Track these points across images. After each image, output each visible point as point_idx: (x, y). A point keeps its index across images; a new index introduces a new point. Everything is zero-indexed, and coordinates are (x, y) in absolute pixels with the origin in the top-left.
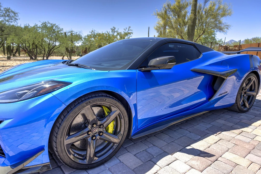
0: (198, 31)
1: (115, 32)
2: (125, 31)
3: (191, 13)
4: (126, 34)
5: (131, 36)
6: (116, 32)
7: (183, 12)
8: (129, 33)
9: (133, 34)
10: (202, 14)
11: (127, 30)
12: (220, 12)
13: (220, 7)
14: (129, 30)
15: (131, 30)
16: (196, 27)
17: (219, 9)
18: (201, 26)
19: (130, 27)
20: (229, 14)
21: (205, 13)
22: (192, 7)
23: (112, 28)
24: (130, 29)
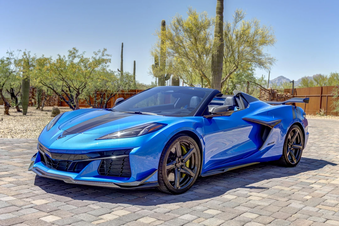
0: (228, 64)
1: (75, 57)
2: (95, 56)
3: (215, 36)
4: (98, 62)
5: (107, 65)
6: (78, 56)
7: (202, 33)
8: (103, 61)
9: (110, 62)
10: (232, 38)
11: (100, 54)
12: (258, 38)
14: (105, 54)
15: (108, 55)
16: (224, 58)
17: (256, 33)
18: (231, 56)
20: (272, 42)
21: (237, 38)
22: (216, 27)
23: (71, 49)
24: (106, 53)
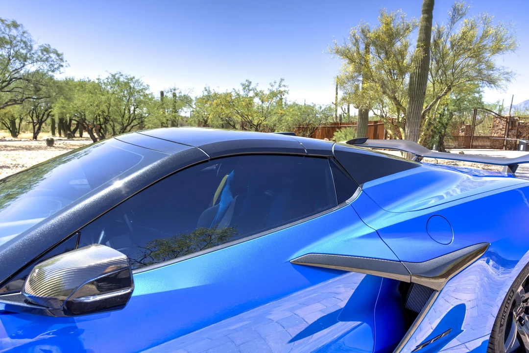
0: (437, 85)
1: (250, 90)
2: (271, 88)
3: (417, 48)
4: (274, 94)
6: (254, 89)
7: (398, 45)
8: (280, 92)
9: (288, 93)
10: (444, 47)
11: (277, 86)
12: (489, 43)
13: (487, 32)
14: (281, 86)
15: (285, 86)
16: (430, 77)
17: (485, 36)
18: (442, 74)
19: (282, 80)
20: (511, 48)
21: (452, 46)
22: (420, 33)
23: (244, 82)
24: (283, 83)
